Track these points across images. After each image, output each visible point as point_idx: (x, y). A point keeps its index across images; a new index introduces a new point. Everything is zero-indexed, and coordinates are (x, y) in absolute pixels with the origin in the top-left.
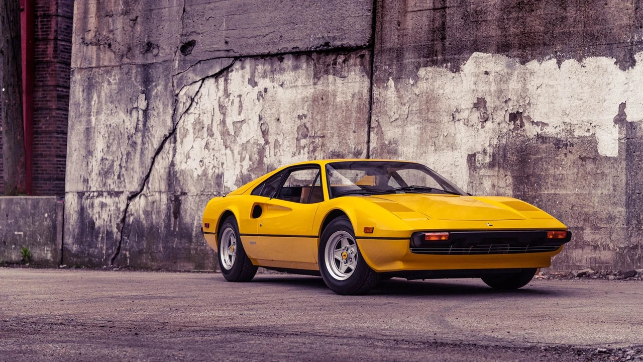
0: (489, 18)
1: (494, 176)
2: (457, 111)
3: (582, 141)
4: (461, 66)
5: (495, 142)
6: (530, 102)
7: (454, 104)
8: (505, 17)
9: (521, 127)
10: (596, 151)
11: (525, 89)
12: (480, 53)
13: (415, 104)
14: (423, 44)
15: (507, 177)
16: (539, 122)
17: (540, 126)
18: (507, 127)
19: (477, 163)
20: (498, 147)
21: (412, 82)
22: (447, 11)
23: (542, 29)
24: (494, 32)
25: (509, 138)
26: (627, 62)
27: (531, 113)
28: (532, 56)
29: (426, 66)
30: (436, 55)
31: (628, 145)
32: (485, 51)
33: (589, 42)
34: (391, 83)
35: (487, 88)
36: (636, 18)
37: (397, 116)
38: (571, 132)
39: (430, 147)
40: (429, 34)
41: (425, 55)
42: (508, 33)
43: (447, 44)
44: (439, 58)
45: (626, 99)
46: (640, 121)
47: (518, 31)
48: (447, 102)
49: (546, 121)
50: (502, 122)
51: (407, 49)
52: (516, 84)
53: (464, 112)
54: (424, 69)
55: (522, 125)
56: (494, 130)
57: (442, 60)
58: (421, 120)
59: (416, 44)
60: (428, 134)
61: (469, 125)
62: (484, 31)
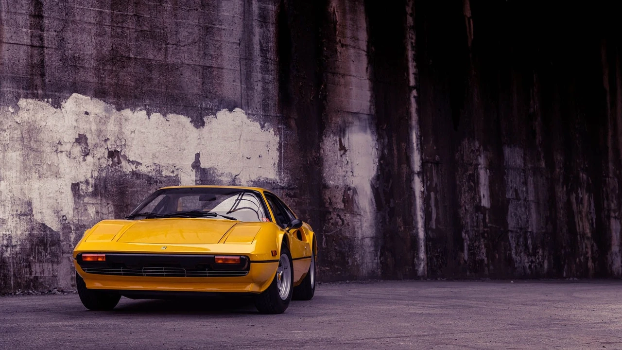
0: (86, 66)
1: (97, 204)
2: (60, 143)
3: (168, 180)
4: (62, 103)
5: (96, 174)
6: (126, 143)
7: (56, 138)
8: (101, 68)
9: (118, 164)
11: (121, 132)
12: (79, 95)
13: (16, 132)
14: (21, 76)
15: (109, 205)
16: (134, 161)
17: (135, 165)
18: (105, 163)
19: (81, 191)
20: (98, 179)
21: (11, 110)
22: (46, 51)
23: (133, 84)
24: (91, 78)
25: (108, 172)
26: (199, 123)
27: (127, 153)
28: (126, 105)
29: (26, 97)
30: (36, 89)
32: (84, 94)
33: (171, 102)
35: (88, 126)
36: (203, 90)
38: (159, 172)
39: (34, 173)
40: (28, 68)
41: (24, 87)
42: (104, 82)
43: (47, 80)
44: (40, 92)
45: (199, 151)
46: (210, 168)
47: (112, 82)
48: (50, 134)
49: (140, 161)
50: (102, 158)
51: (4, 78)
52: (113, 127)
53: (66, 145)
54: (24, 100)
55: (119, 162)
56: (94, 164)
57: (43, 95)
58: (23, 148)
59: (13, 75)
60: (31, 162)
61: (71, 157)
62: (82, 76)
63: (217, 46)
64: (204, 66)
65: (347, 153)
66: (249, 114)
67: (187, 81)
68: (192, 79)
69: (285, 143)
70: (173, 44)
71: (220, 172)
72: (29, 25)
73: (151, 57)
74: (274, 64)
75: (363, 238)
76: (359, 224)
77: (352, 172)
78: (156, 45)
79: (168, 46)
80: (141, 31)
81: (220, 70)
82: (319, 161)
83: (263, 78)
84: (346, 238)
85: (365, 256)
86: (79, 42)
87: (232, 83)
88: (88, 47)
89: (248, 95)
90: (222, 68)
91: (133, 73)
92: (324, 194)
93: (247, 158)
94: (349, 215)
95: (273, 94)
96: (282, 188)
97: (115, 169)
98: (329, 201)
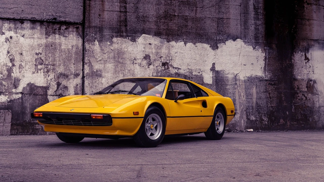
0: (150, 20)
2: (135, 59)
3: (196, 77)
4: (136, 39)
5: (155, 74)
6: (172, 59)
7: (133, 56)
8: (159, 21)
9: (168, 69)
10: (203, 81)
11: (169, 53)
12: (146, 35)
13: (111, 54)
14: (114, 27)
16: (176, 68)
17: (177, 69)
18: (160, 69)
21: (109, 43)
22: (128, 14)
23: (177, 28)
24: (153, 26)
25: (162, 73)
26: (215, 47)
27: (173, 63)
28: (172, 39)
29: (117, 37)
30: (122, 33)
31: (216, 80)
32: (149, 34)
33: (198, 37)
34: (97, 43)
35: (151, 50)
36: (218, 30)
37: (100, 59)
38: (191, 73)
39: (121, 74)
40: (118, 23)
41: (116, 32)
42: (160, 28)
43: (128, 28)
44: (124, 34)
45: (215, 61)
46: (221, 71)
47: (165, 28)
48: (130, 55)
49: (180, 67)
50: (158, 66)
51: (105, 28)
52: (165, 51)
53: (138, 60)
54: (116, 38)
55: (168, 68)
56: (154, 69)
57: (126, 36)
58: (115, 62)
59: (110, 26)
60: (119, 69)
61: (141, 66)
62: (147, 25)
63: (227, 7)
64: (218, 18)
65: (310, 61)
66: (246, 42)
67: (208, 26)
68: (211, 25)
69: (268, 57)
70: (200, 8)
71: (227, 72)
72: (119, 1)
73: (188, 14)
74: (262, 15)
75: (320, 107)
76: (317, 99)
77: (313, 72)
78: (190, 8)
79: (197, 8)
80: (182, 1)
81: (228, 19)
82: (291, 66)
83: (255, 23)
84: (308, 107)
85: (321, 116)
86: (146, 9)
87: (236, 26)
88: (152, 11)
89: (245, 32)
90: (229, 19)
91: (177, 23)
92: (294, 83)
93: (244, 65)
94: (310, 94)
95: (261, 31)
96: (266, 80)
97: (166, 72)
98: (297, 87)
